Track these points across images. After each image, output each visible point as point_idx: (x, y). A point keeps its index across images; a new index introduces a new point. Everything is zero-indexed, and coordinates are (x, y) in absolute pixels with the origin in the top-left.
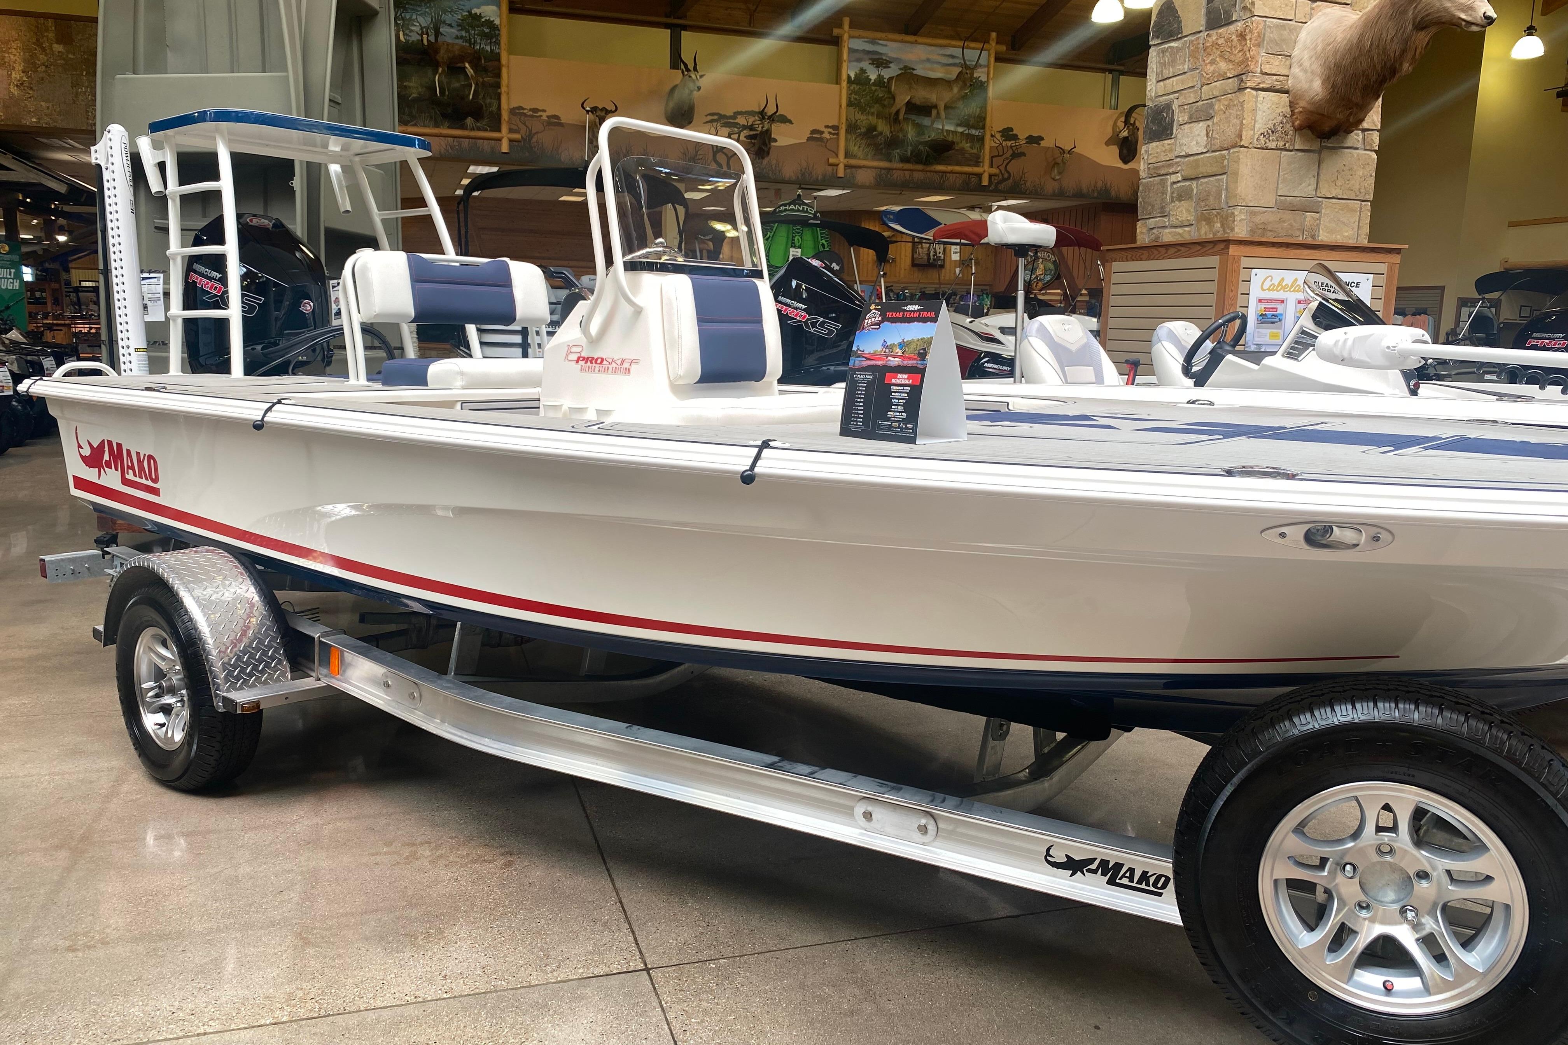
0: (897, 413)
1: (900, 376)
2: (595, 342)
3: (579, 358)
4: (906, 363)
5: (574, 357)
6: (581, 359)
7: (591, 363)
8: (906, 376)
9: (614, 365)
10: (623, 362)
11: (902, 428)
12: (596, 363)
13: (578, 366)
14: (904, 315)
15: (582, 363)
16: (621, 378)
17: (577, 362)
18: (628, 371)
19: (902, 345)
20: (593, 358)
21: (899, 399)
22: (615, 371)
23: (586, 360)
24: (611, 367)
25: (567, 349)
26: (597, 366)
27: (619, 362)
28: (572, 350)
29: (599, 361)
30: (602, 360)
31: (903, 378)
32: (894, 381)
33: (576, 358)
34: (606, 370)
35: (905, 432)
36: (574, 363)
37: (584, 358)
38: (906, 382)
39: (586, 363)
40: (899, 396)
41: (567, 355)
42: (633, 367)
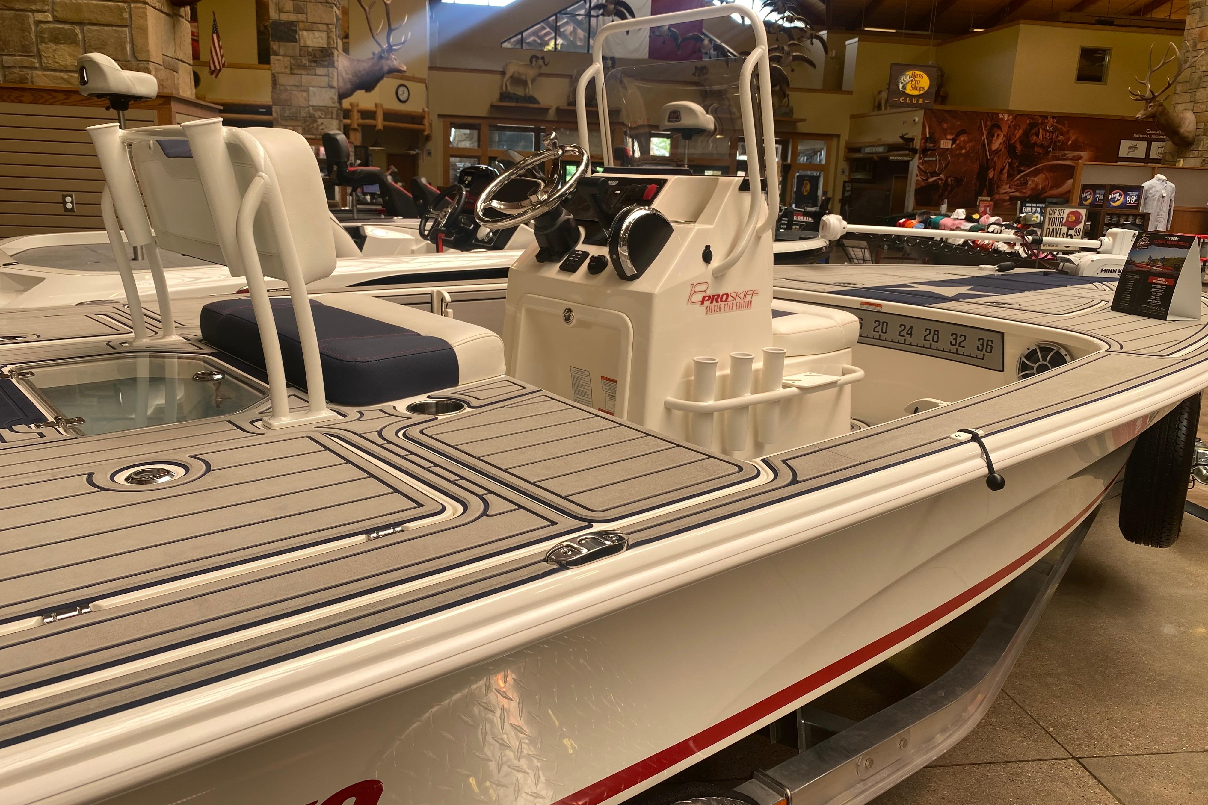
0: (1154, 301)
1: (1159, 279)
2: (719, 275)
3: (704, 298)
4: (1165, 271)
5: (698, 297)
6: (707, 298)
7: (717, 302)
8: (1164, 279)
9: (738, 300)
10: (746, 294)
11: (1157, 310)
12: (722, 301)
13: (703, 308)
14: (1166, 242)
15: (707, 303)
16: (744, 313)
17: (702, 303)
18: (750, 304)
19: (1164, 260)
20: (718, 295)
21: (1157, 293)
22: (739, 306)
23: (713, 298)
24: (735, 302)
25: (690, 288)
26: (723, 304)
27: (742, 296)
28: (696, 290)
29: (725, 297)
30: (727, 295)
31: (1161, 280)
32: (1154, 281)
33: (700, 299)
34: (731, 308)
35: (1159, 313)
36: (699, 305)
37: (709, 297)
38: (1164, 283)
39: (712, 302)
40: (1157, 291)
41: (690, 297)
42: (755, 299)
